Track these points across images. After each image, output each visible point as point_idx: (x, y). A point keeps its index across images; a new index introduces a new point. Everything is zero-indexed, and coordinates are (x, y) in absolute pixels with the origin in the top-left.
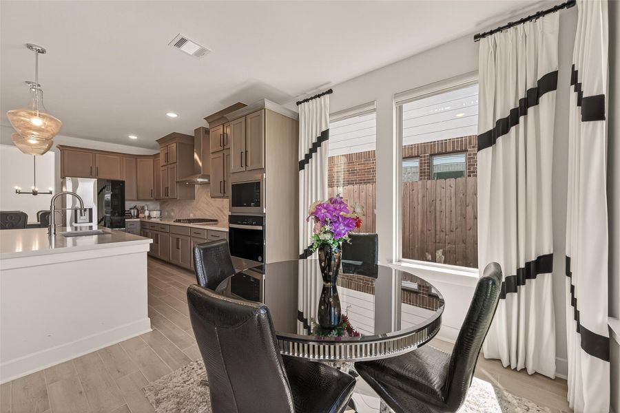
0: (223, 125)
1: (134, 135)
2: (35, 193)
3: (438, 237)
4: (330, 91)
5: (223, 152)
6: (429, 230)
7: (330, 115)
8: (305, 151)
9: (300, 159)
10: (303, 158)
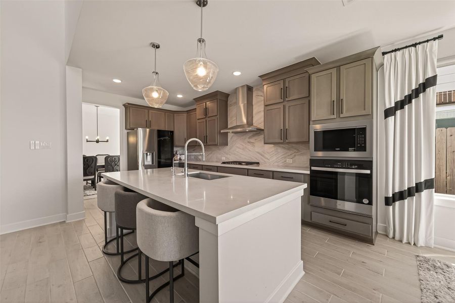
0: (284, 80)
1: (180, 94)
2: (98, 141)
4: (441, 37)
5: (284, 104)
7: (439, 60)
8: (397, 98)
9: (388, 106)
10: (393, 105)
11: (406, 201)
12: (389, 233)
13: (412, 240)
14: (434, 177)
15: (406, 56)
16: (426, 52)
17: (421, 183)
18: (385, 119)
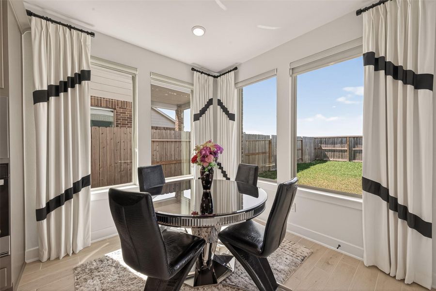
3: (122, 167)
4: (92, 34)
6: (116, 163)
8: (50, 81)
9: (38, 88)
10: (45, 88)
11: (63, 207)
12: (42, 257)
13: (70, 250)
14: (90, 173)
15: (60, 33)
16: (80, 41)
17: (78, 182)
18: (34, 104)
